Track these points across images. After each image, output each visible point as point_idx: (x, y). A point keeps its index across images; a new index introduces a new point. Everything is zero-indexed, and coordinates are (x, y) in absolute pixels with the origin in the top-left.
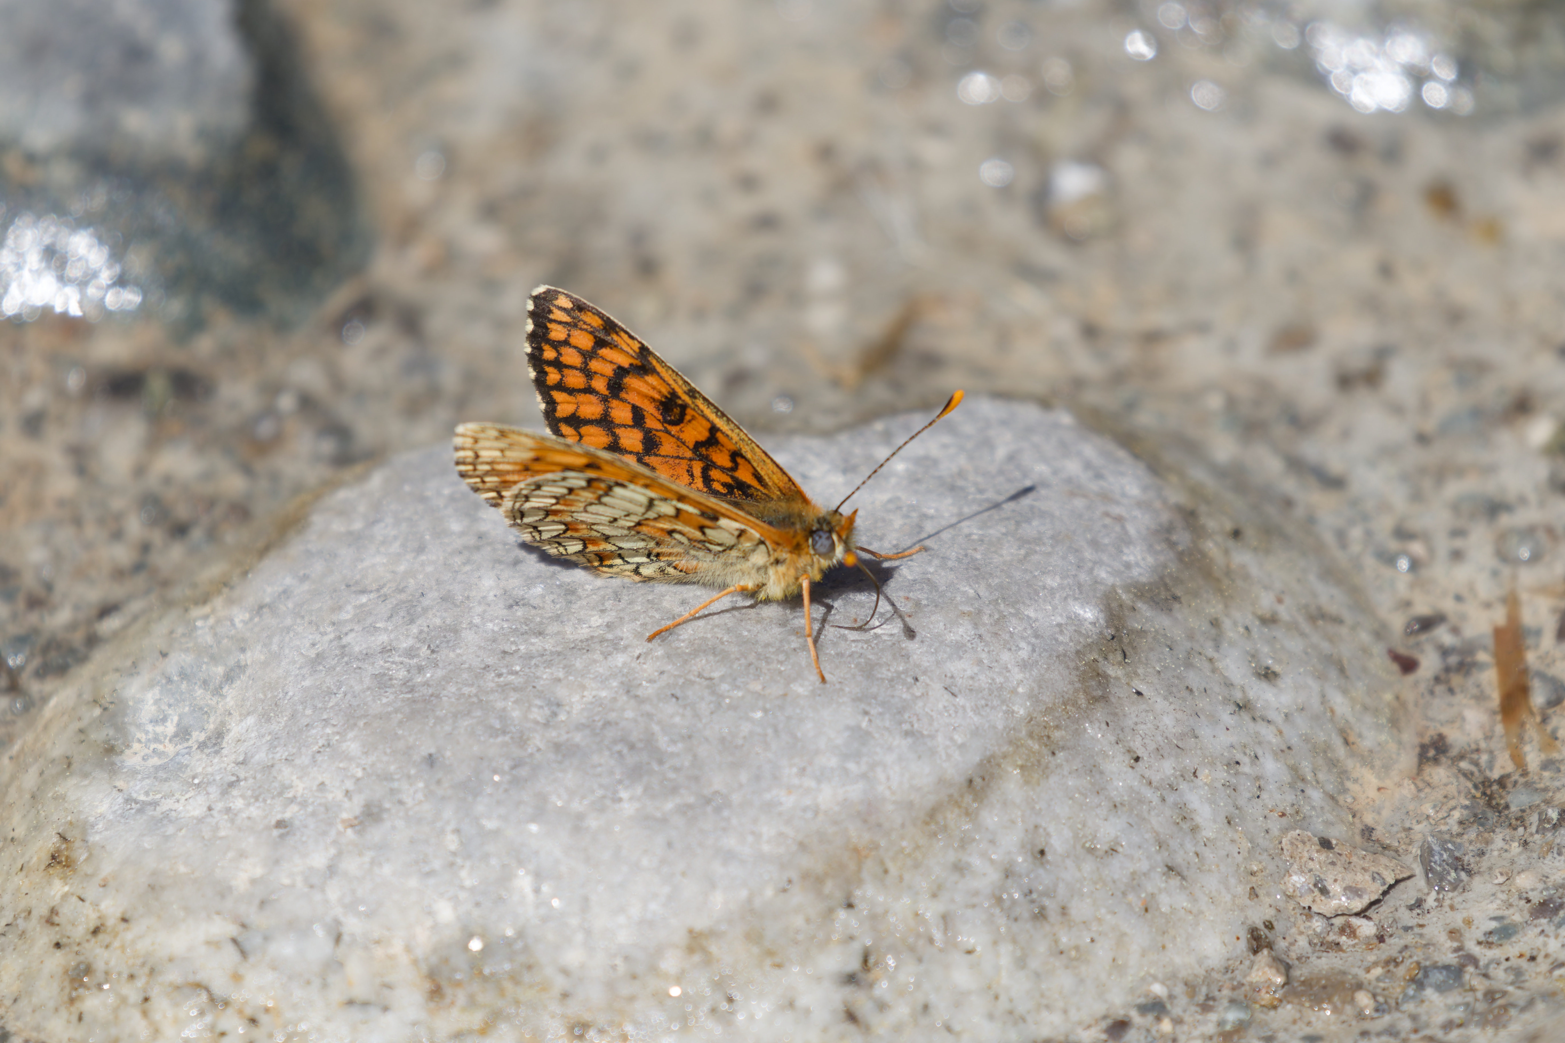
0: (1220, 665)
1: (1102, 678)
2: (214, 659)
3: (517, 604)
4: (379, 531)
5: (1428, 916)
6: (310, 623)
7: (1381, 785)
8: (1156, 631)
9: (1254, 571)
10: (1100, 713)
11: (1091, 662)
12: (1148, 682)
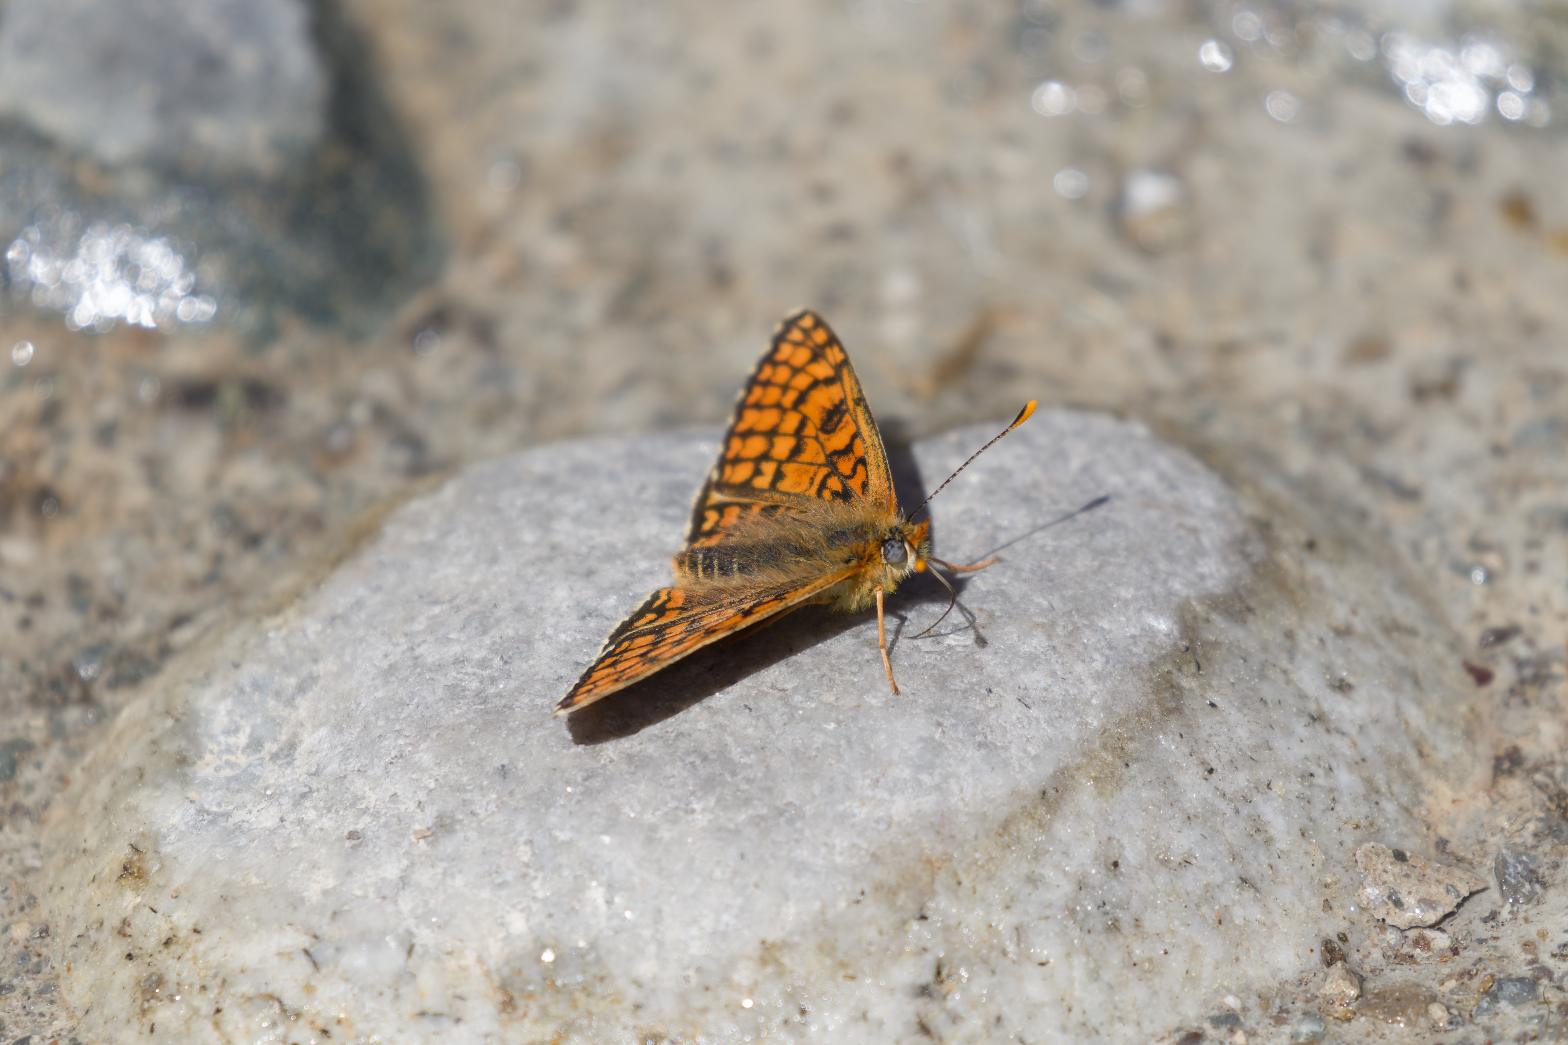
0: (1294, 677)
1: (1176, 690)
2: (287, 670)
3: (590, 615)
4: (452, 542)
5: (1503, 928)
6: (383, 634)
7: (1456, 797)
8: (1231, 643)
9: (1329, 582)
10: (1174, 725)
11: (1165, 674)
12: (1222, 694)
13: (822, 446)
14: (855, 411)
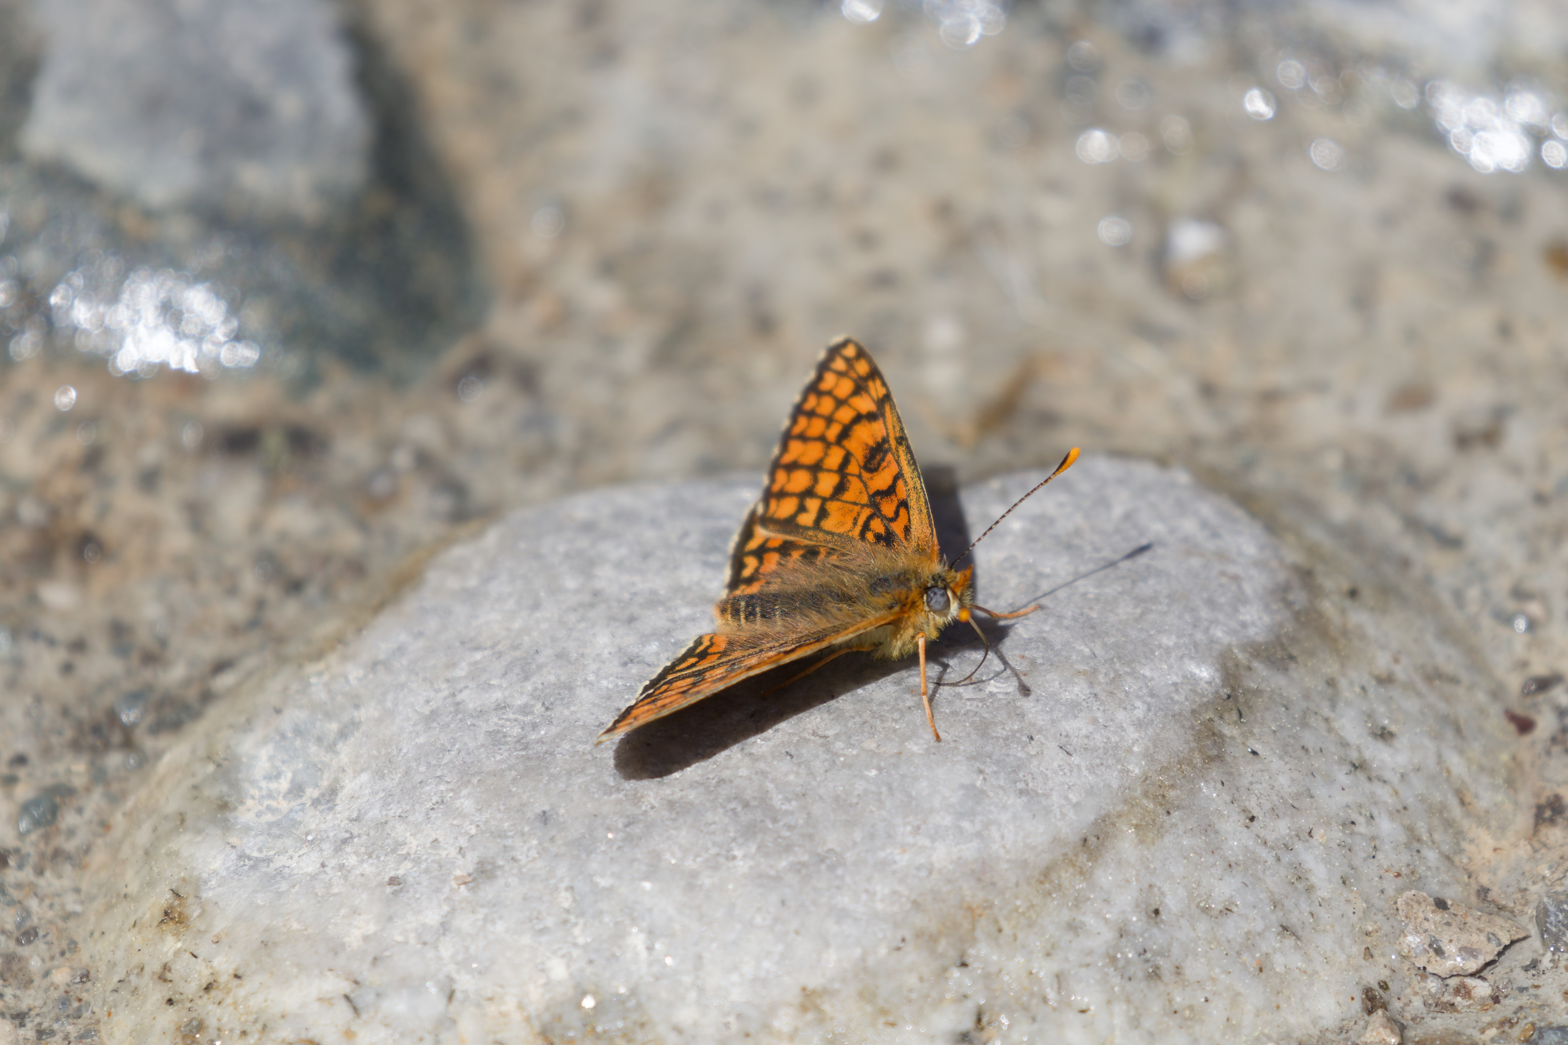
0: (1336, 725)
1: (1218, 738)
2: (329, 716)
3: (632, 661)
4: (494, 588)
5: (1544, 977)
6: (425, 680)
7: (1498, 846)
8: (1272, 691)
9: (1371, 630)
10: (1215, 773)
11: (1207, 722)
12: (1263, 742)
13: (865, 485)
14: (897, 451)
